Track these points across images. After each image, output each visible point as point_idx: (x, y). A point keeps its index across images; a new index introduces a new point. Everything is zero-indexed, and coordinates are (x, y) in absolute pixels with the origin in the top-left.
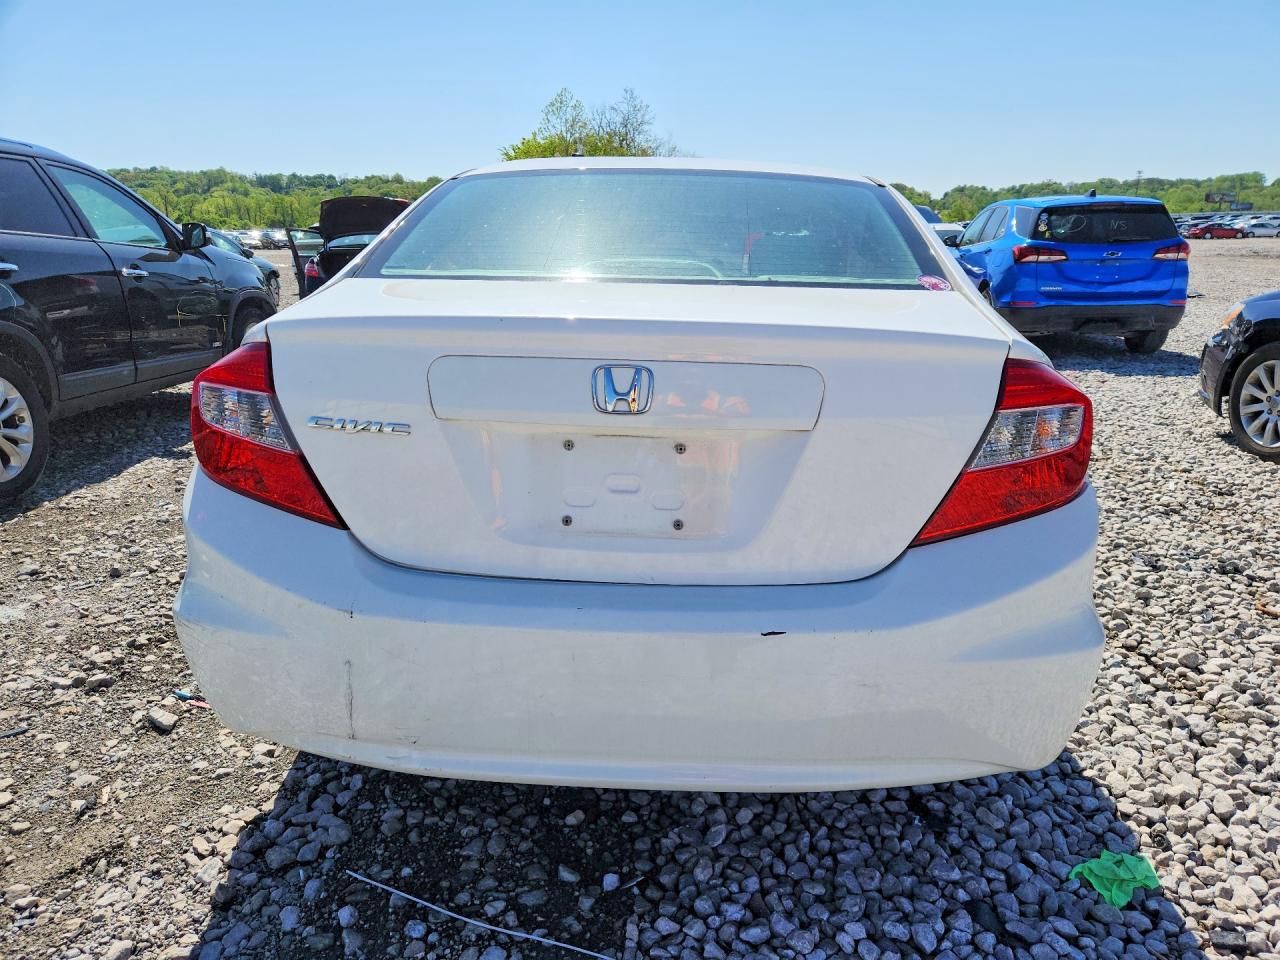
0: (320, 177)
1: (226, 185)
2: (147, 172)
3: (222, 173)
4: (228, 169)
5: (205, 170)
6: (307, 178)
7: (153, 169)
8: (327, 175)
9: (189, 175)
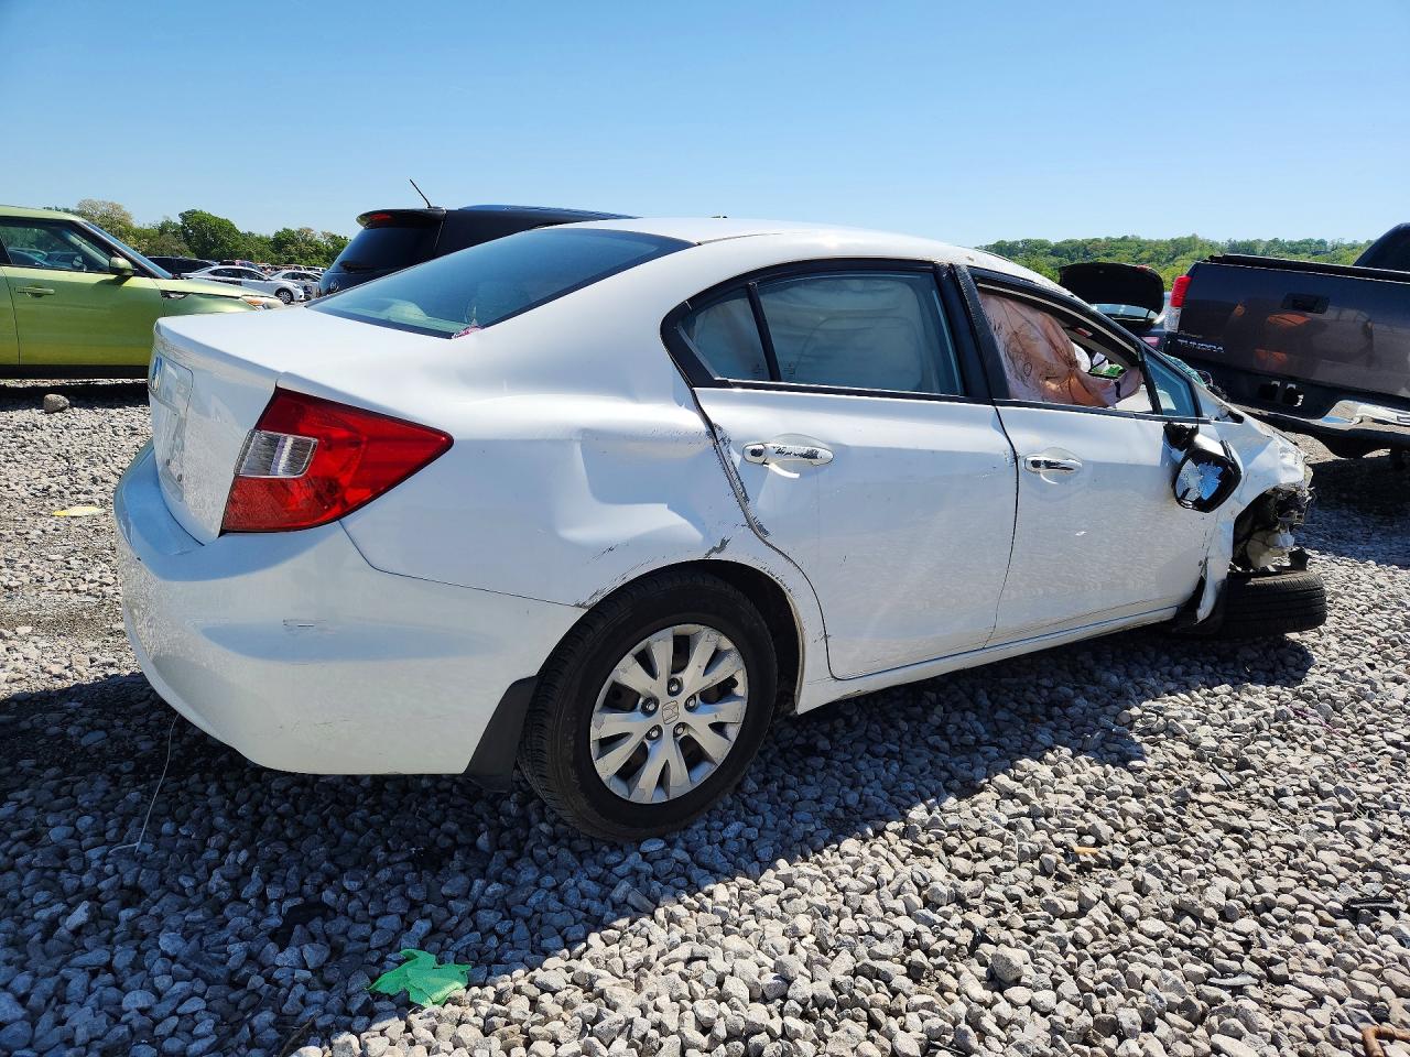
0: (1307, 242)
1: (1192, 254)
2: (1119, 241)
3: (1193, 241)
4: (1200, 236)
5: (1176, 238)
6: (1291, 243)
7: (1124, 239)
8: (1317, 239)
9: (1158, 243)
